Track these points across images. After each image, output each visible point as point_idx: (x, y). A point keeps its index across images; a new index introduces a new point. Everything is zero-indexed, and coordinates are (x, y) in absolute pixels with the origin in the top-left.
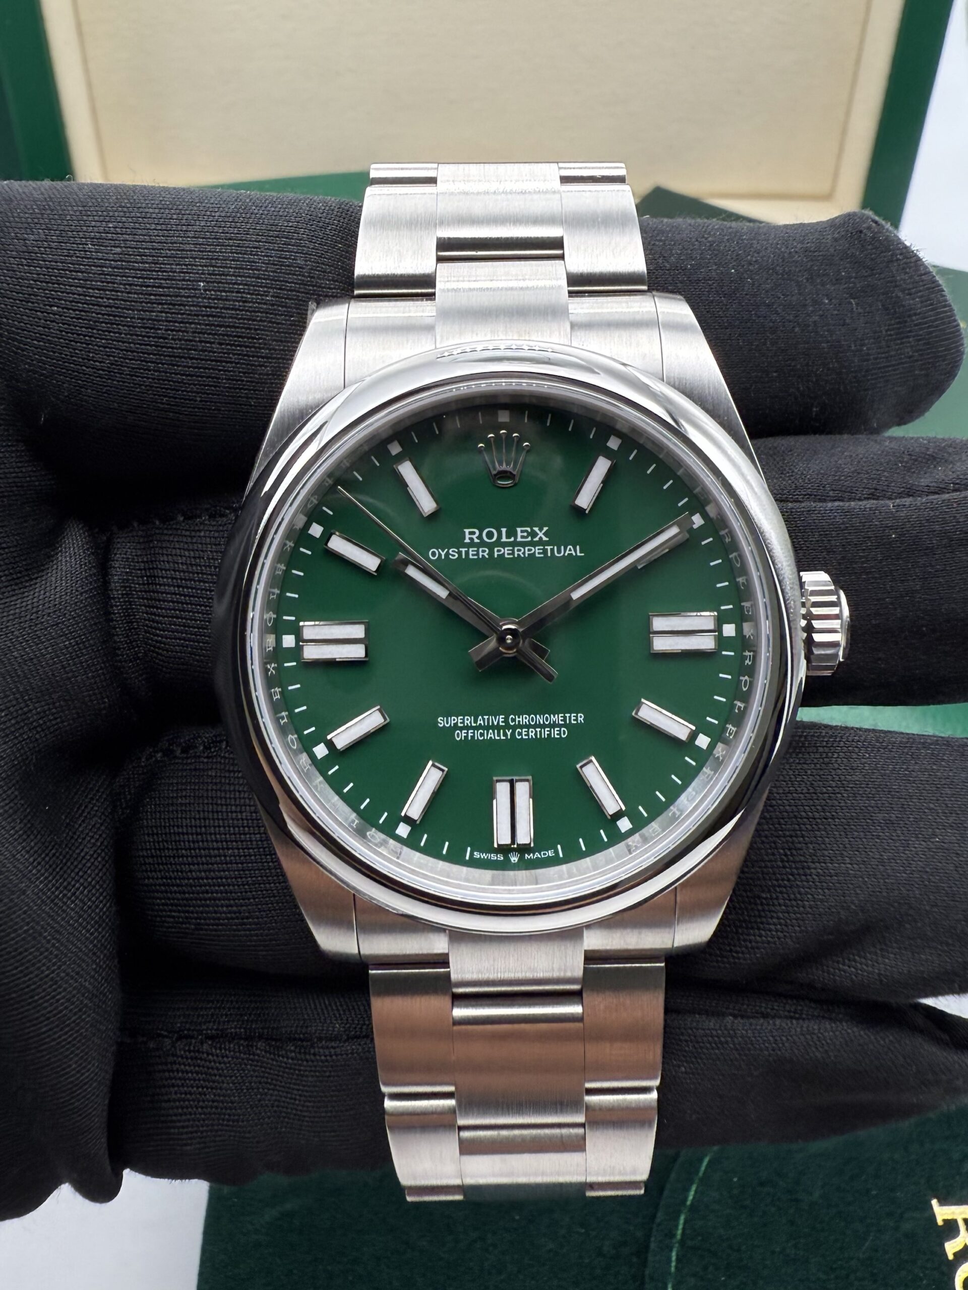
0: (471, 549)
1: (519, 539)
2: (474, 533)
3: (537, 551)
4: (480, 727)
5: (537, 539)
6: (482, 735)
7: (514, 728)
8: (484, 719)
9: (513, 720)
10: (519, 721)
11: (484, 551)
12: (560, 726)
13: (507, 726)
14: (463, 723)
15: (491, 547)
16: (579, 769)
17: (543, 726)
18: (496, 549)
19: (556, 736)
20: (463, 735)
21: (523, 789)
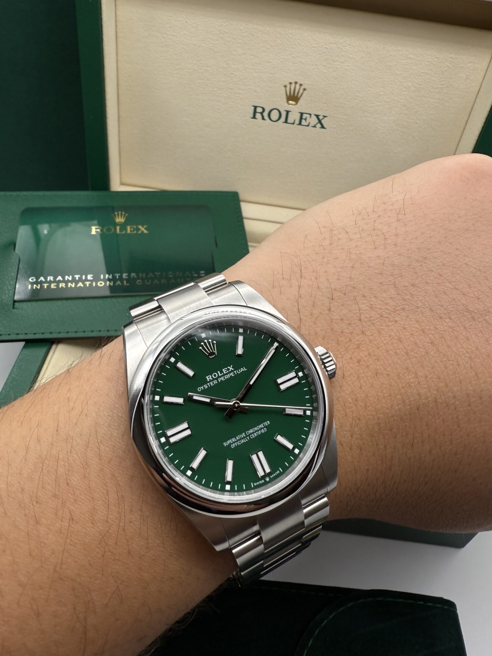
0: (211, 383)
1: (225, 373)
2: (210, 377)
3: (232, 374)
4: (238, 440)
5: (230, 370)
6: (240, 442)
7: (249, 435)
8: (238, 437)
9: (248, 433)
10: (250, 432)
11: (215, 382)
12: (263, 428)
13: (247, 436)
14: (232, 441)
15: (217, 379)
16: (275, 439)
17: (258, 431)
18: (219, 379)
19: (264, 432)
20: (234, 445)
21: (261, 454)
